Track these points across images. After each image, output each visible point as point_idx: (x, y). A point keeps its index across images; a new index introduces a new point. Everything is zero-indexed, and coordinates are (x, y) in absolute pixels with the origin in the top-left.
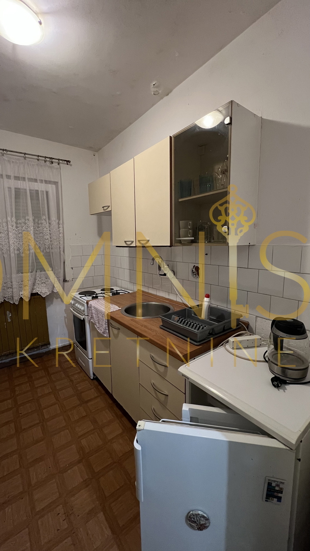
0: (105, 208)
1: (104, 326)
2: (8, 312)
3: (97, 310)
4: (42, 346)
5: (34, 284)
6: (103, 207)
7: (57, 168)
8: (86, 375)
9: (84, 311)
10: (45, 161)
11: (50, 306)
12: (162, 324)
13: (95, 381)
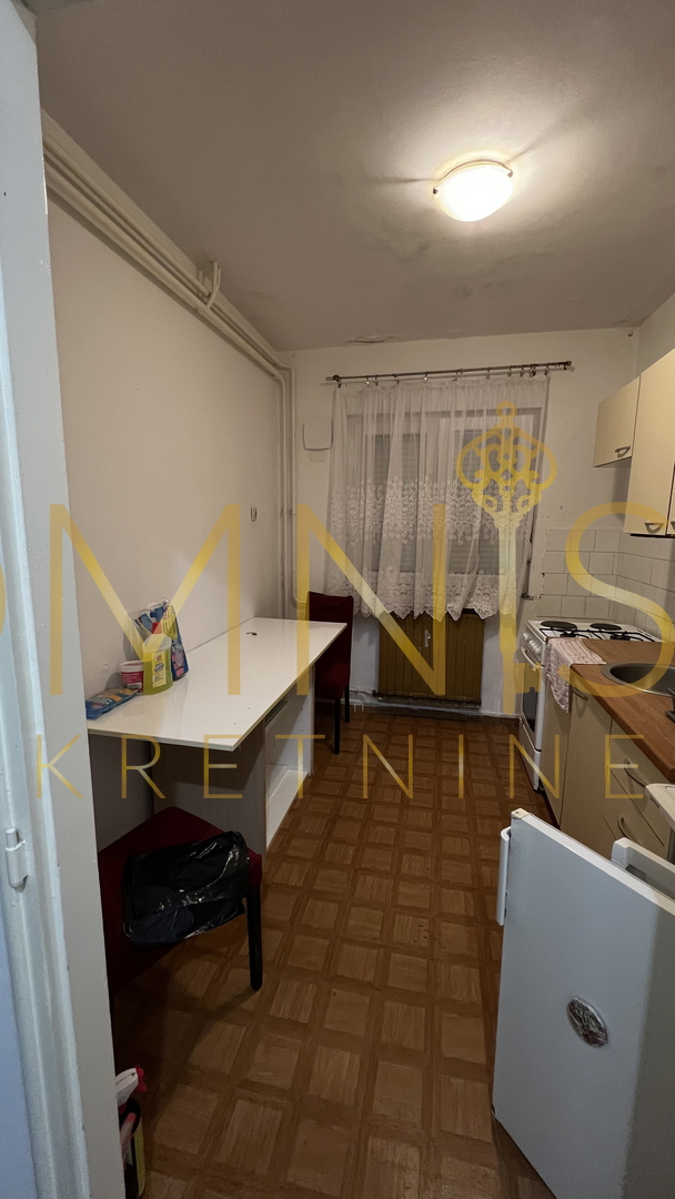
0: (622, 452)
1: (564, 688)
2: (426, 632)
3: (558, 656)
4: (468, 703)
5: (470, 594)
6: (618, 451)
7: (542, 382)
8: (527, 780)
9: (540, 655)
10: (522, 374)
11: (492, 637)
12: (672, 709)
13: (540, 796)
